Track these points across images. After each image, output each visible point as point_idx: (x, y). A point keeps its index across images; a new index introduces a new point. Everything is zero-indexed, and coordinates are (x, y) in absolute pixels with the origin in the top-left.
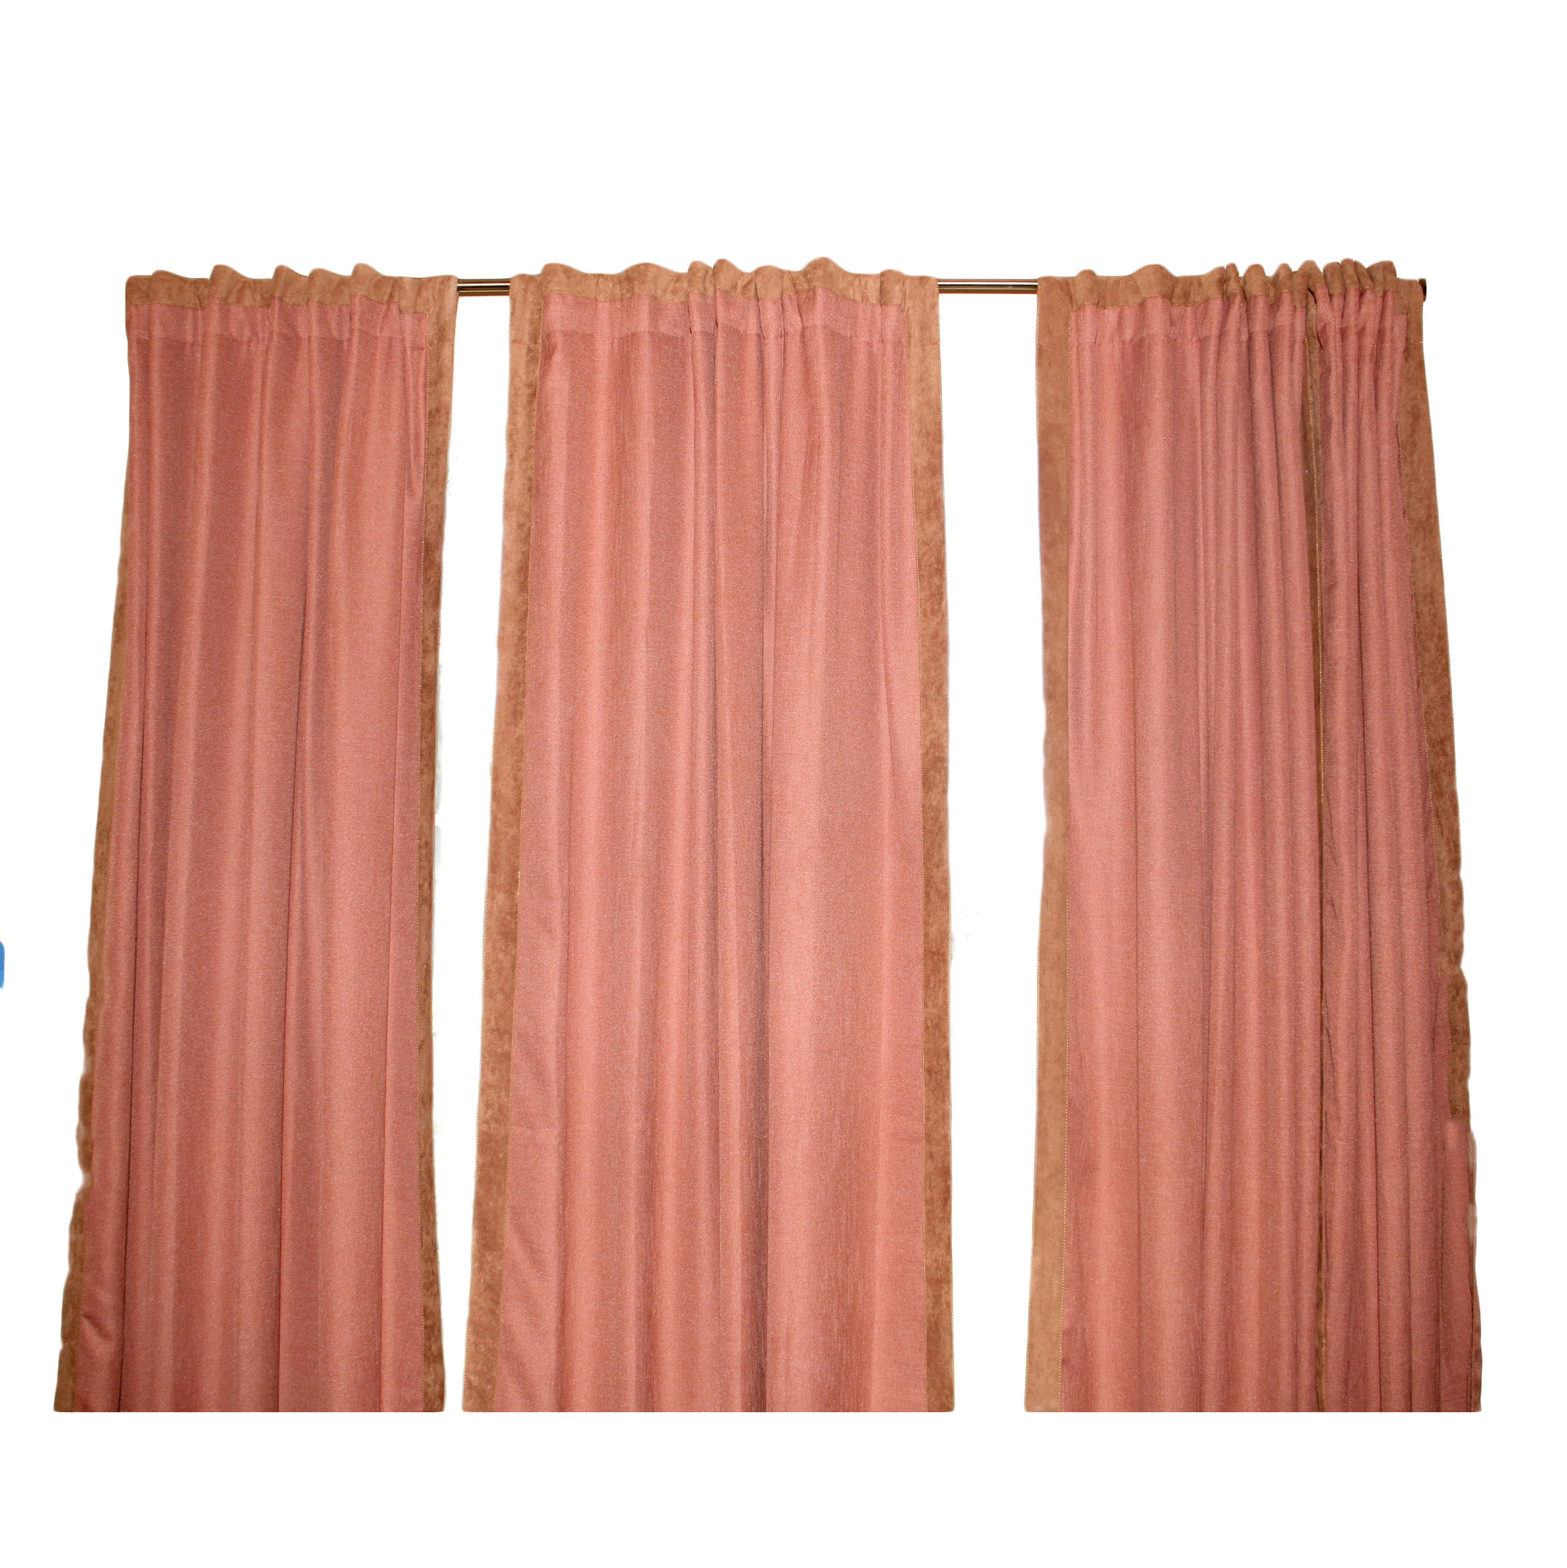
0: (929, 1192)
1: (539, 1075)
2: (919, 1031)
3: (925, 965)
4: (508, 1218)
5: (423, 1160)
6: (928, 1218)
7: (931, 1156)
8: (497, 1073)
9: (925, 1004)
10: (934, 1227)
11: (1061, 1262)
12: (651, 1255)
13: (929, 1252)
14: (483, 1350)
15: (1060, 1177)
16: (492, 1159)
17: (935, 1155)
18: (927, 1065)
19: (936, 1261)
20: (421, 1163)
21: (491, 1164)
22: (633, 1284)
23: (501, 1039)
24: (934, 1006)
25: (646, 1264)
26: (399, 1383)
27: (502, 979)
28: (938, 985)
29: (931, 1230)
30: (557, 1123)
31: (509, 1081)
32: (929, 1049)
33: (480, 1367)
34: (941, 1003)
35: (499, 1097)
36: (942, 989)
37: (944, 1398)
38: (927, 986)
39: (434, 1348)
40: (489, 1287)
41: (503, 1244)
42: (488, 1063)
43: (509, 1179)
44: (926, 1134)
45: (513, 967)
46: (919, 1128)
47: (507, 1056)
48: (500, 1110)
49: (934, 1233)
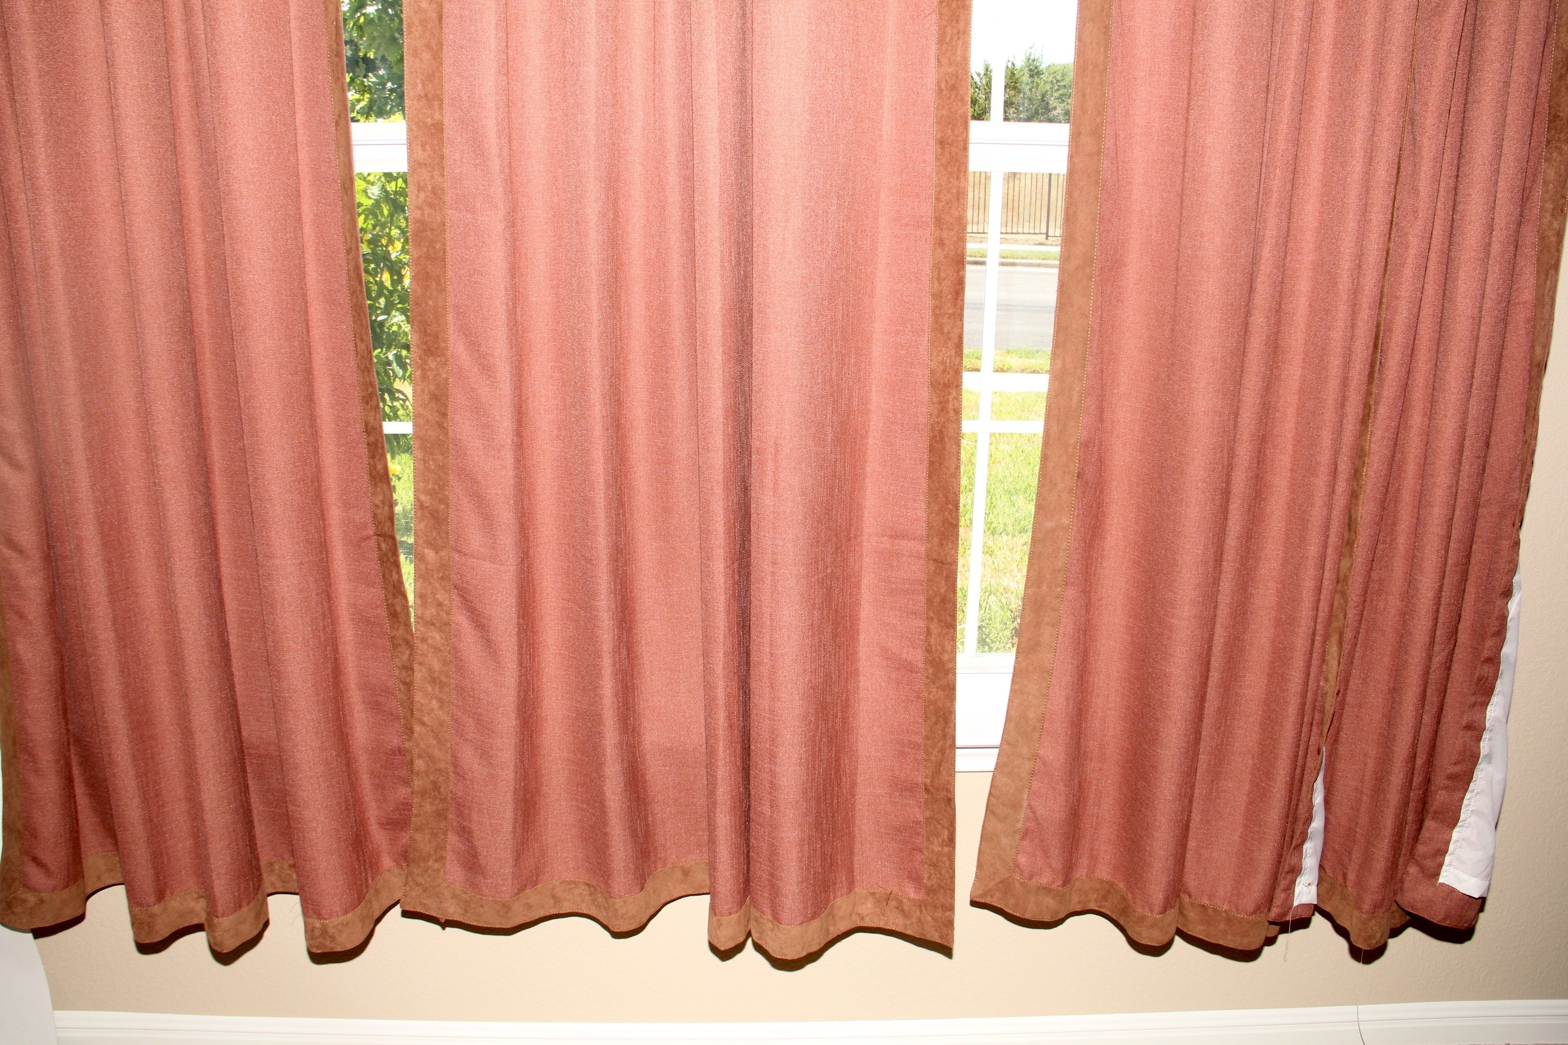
0: (936, 285)
1: (478, 148)
2: (929, 95)
3: (941, 14)
4: (450, 317)
5: (351, 256)
6: (935, 314)
7: (941, 243)
8: (428, 148)
9: (939, 61)
10: (942, 325)
11: (1084, 366)
12: (618, 358)
13: (935, 354)
14: (433, 467)
15: (1088, 270)
16: (428, 251)
17: (947, 242)
18: (939, 136)
19: (943, 363)
20: (347, 259)
21: (428, 257)
22: (598, 389)
23: (430, 107)
24: (950, 64)
25: (612, 368)
26: (347, 505)
27: (427, 34)
28: (955, 38)
29: (938, 327)
30: (501, 205)
31: (442, 157)
32: (942, 116)
33: (430, 486)
34: (959, 58)
35: (432, 177)
36: (961, 42)
37: (947, 514)
38: (941, 41)
39: (379, 467)
40: (435, 398)
41: (447, 348)
42: (416, 137)
43: (450, 274)
44: (936, 218)
45: (440, 18)
46: (927, 210)
47: (438, 128)
48: (434, 192)
49: (942, 333)
